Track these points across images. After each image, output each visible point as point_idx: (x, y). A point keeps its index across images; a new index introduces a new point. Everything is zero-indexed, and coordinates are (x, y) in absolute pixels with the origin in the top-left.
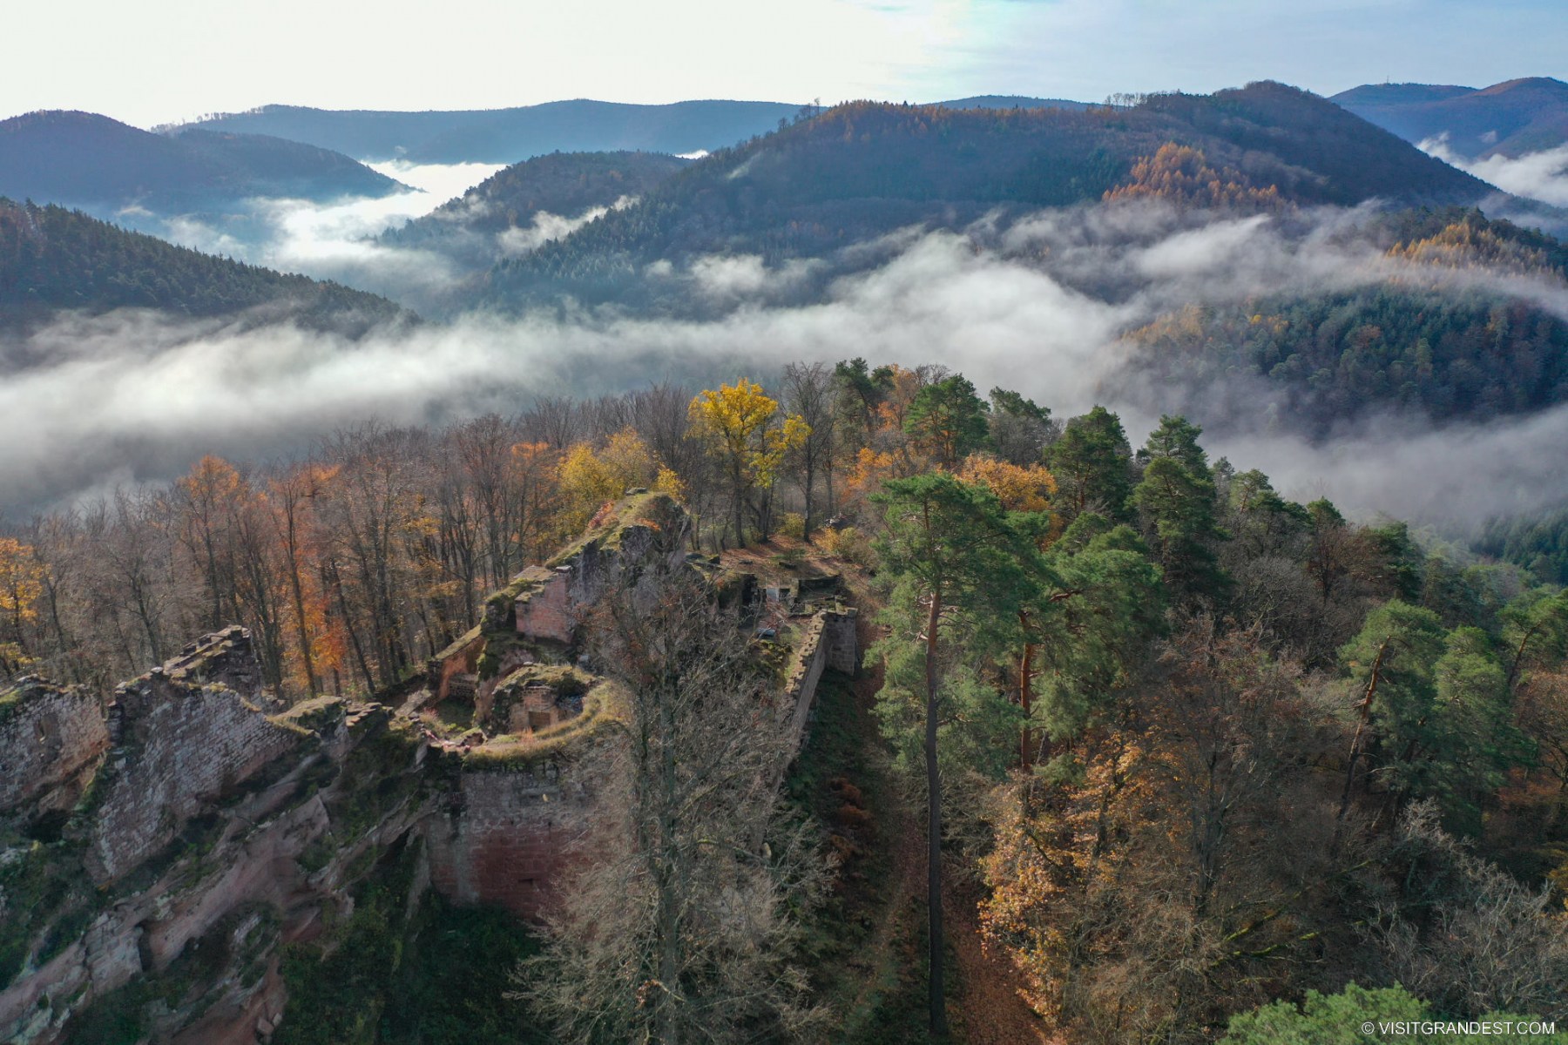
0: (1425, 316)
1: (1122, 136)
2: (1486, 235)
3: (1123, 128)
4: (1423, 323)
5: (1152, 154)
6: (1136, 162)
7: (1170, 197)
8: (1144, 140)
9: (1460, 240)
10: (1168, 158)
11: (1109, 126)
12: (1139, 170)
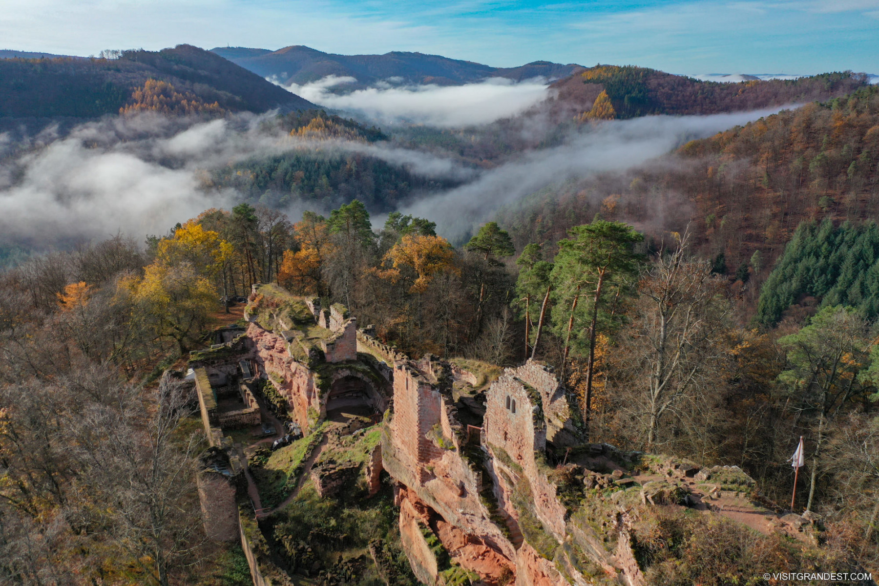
0: (318, 164)
1: (120, 75)
2: (329, 123)
3: (118, 70)
4: (319, 168)
5: (143, 86)
6: (134, 91)
7: (160, 110)
8: (134, 78)
9: (320, 126)
10: (152, 88)
11: (109, 69)
12: (137, 94)
